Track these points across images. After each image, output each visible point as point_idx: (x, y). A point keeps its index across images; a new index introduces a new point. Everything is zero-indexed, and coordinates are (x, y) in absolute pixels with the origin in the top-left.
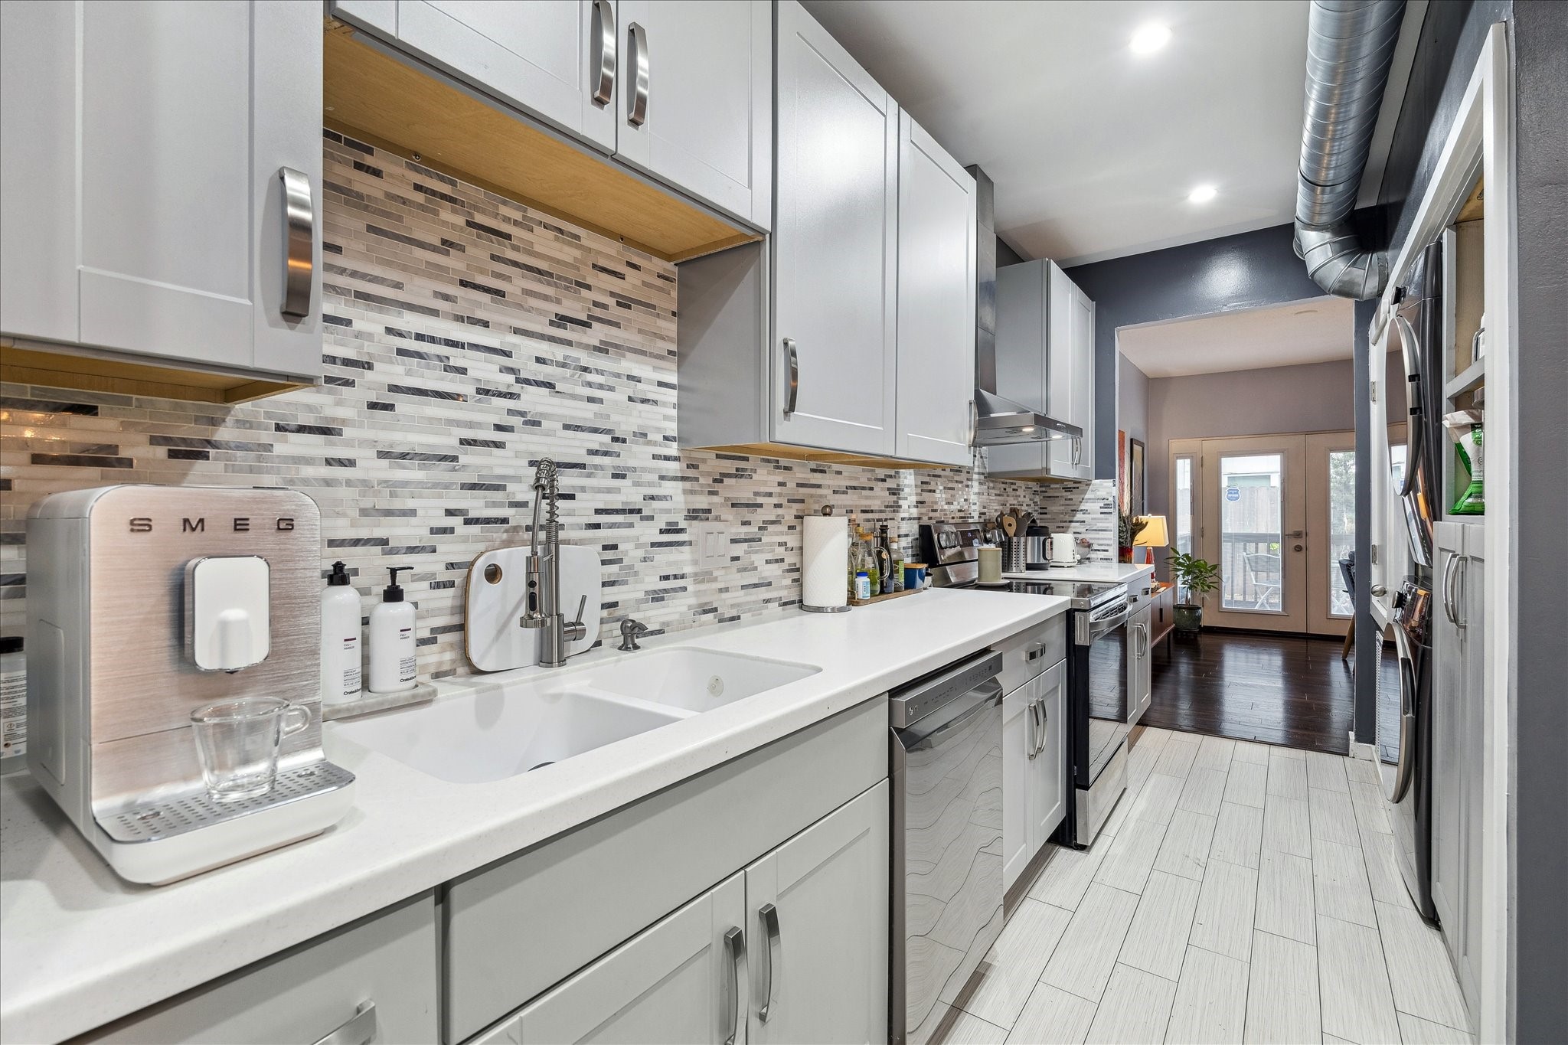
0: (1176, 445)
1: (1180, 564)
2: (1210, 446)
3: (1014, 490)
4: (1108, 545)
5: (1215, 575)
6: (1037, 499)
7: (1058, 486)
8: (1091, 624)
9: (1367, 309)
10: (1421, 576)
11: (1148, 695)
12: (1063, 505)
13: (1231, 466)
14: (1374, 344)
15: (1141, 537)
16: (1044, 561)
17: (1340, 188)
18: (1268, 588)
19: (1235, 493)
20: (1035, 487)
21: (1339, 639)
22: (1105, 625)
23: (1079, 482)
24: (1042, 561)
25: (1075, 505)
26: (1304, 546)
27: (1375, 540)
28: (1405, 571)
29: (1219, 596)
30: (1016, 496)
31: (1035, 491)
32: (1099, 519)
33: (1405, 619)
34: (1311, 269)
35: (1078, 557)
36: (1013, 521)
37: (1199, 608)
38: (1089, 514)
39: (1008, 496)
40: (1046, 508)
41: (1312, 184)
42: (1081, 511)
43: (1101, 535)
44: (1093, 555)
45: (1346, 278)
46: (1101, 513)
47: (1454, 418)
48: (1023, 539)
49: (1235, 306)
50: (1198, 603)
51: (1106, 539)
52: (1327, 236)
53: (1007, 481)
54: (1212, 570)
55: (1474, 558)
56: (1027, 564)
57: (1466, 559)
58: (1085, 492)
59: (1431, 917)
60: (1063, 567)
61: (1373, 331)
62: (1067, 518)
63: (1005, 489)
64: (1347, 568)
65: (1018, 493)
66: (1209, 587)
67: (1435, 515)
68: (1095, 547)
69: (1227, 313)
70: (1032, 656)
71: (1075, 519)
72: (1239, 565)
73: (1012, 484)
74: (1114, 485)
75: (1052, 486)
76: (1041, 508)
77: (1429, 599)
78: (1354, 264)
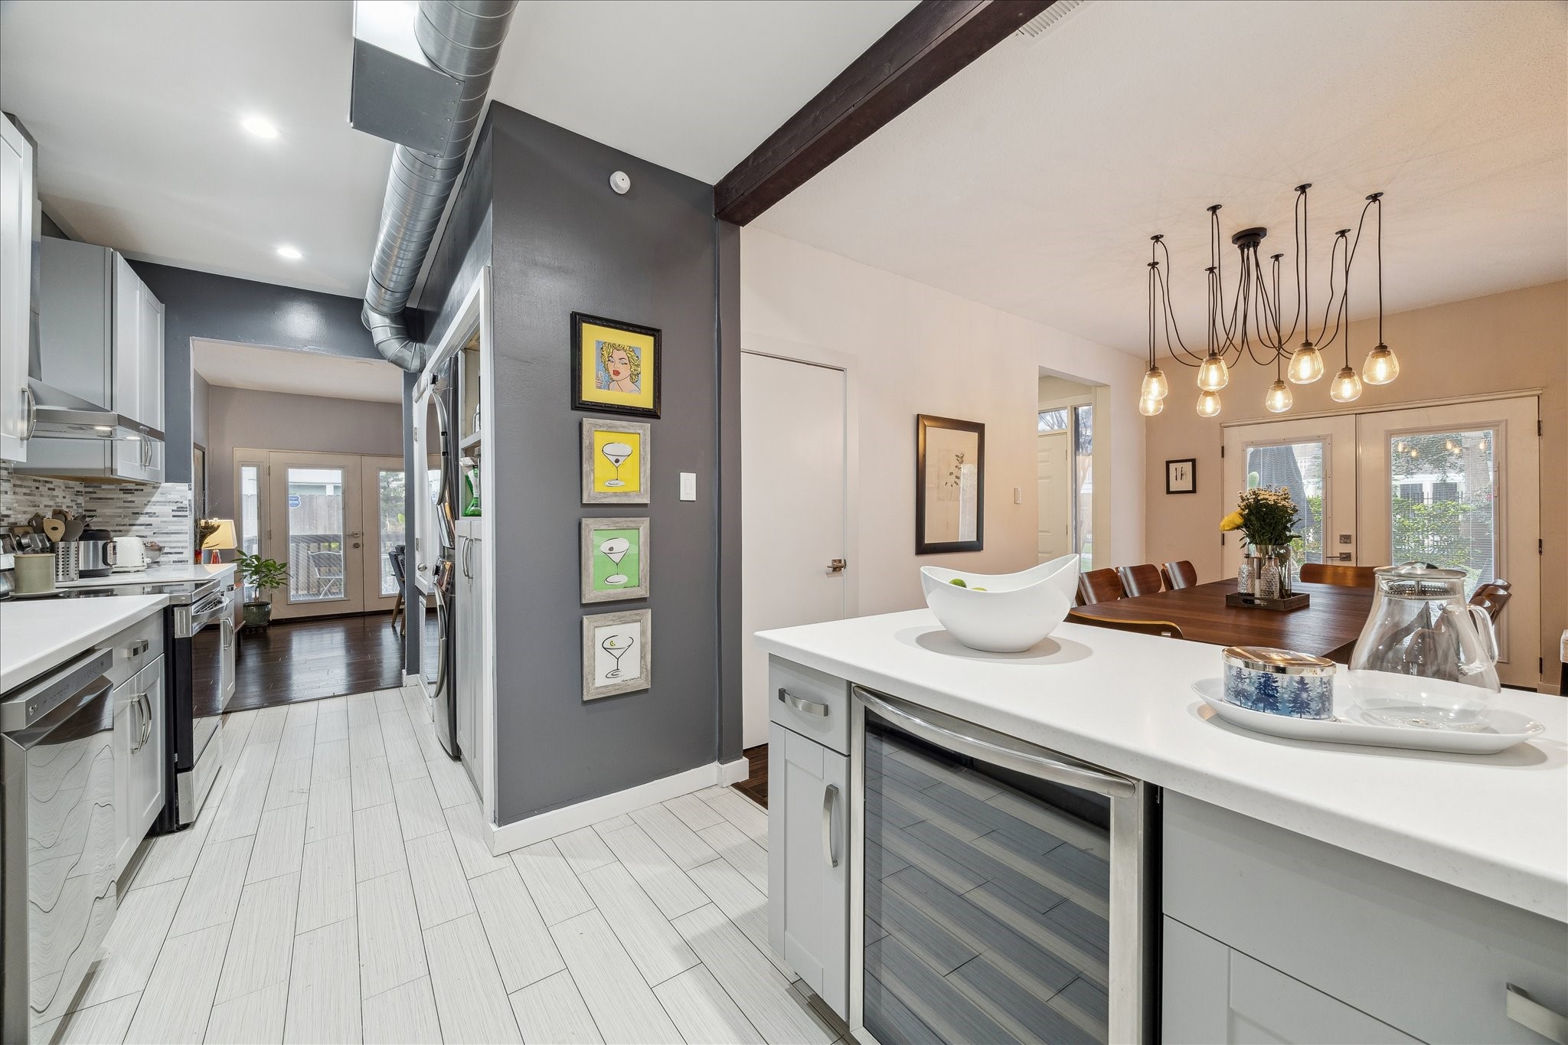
0: (240, 453)
1: (247, 565)
2: (276, 457)
3: (49, 489)
4: (182, 547)
5: (284, 572)
6: (81, 500)
7: (113, 487)
8: (193, 617)
9: (411, 378)
10: (447, 554)
11: (233, 683)
12: (120, 508)
13: (295, 476)
14: (416, 402)
15: (211, 541)
16: (104, 567)
17: (398, 295)
18: (330, 581)
19: (295, 500)
20: (78, 486)
21: (389, 612)
22: (206, 616)
23: (144, 484)
24: (101, 566)
25: (138, 507)
26: (360, 542)
27: (417, 535)
28: (437, 552)
29: (287, 591)
30: (54, 496)
31: (77, 492)
32: (170, 522)
33: (440, 584)
34: (376, 341)
35: (148, 560)
36: (60, 525)
37: (268, 604)
38: (158, 517)
39: (42, 496)
40: (95, 511)
41: (379, 285)
42: (147, 513)
43: (173, 537)
44: (162, 559)
45: (400, 355)
46: (174, 516)
47: (464, 461)
48: (73, 545)
49: (314, 349)
50: (265, 600)
51: (180, 542)
52: (387, 321)
53: (41, 479)
54: (281, 568)
55: (476, 539)
56: (80, 572)
57: (471, 540)
58: (152, 494)
59: (456, 755)
60: (129, 572)
61: (415, 394)
62: (127, 521)
63: (37, 488)
64: (394, 558)
65: (55, 493)
66: (278, 583)
67: (455, 516)
68: (166, 550)
69: (307, 353)
70: (135, 652)
71: (138, 522)
72: (303, 562)
73: (47, 482)
74: (190, 489)
75: (103, 487)
76: (85, 511)
77: (453, 568)
78: (405, 346)
